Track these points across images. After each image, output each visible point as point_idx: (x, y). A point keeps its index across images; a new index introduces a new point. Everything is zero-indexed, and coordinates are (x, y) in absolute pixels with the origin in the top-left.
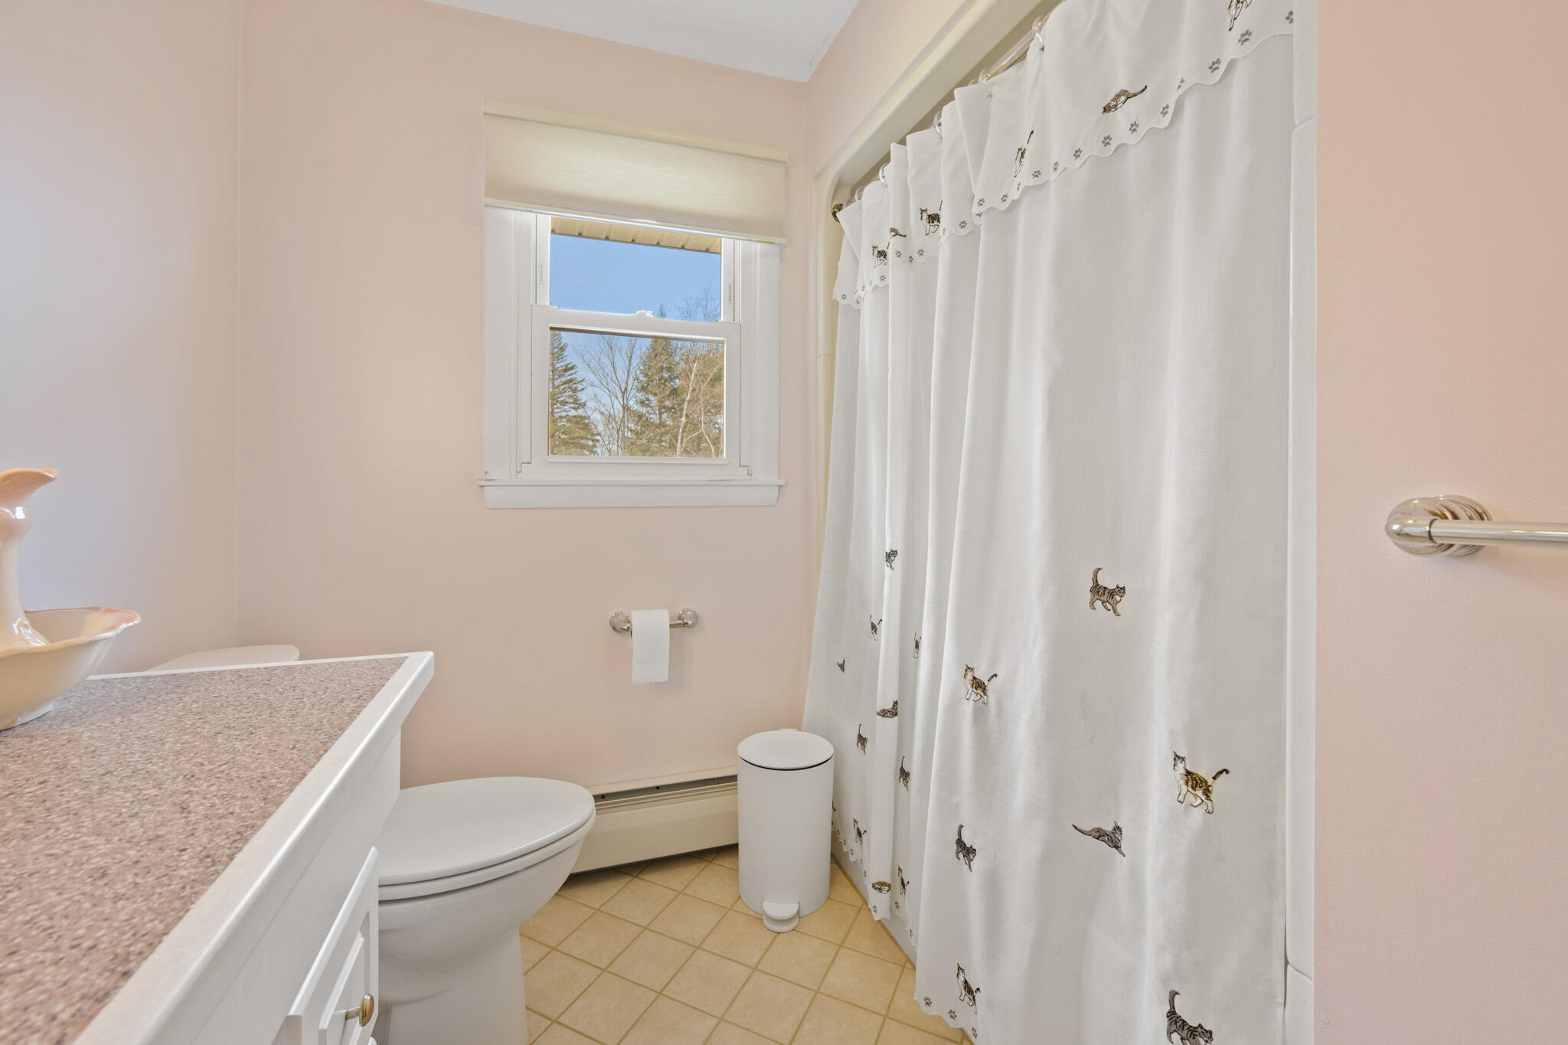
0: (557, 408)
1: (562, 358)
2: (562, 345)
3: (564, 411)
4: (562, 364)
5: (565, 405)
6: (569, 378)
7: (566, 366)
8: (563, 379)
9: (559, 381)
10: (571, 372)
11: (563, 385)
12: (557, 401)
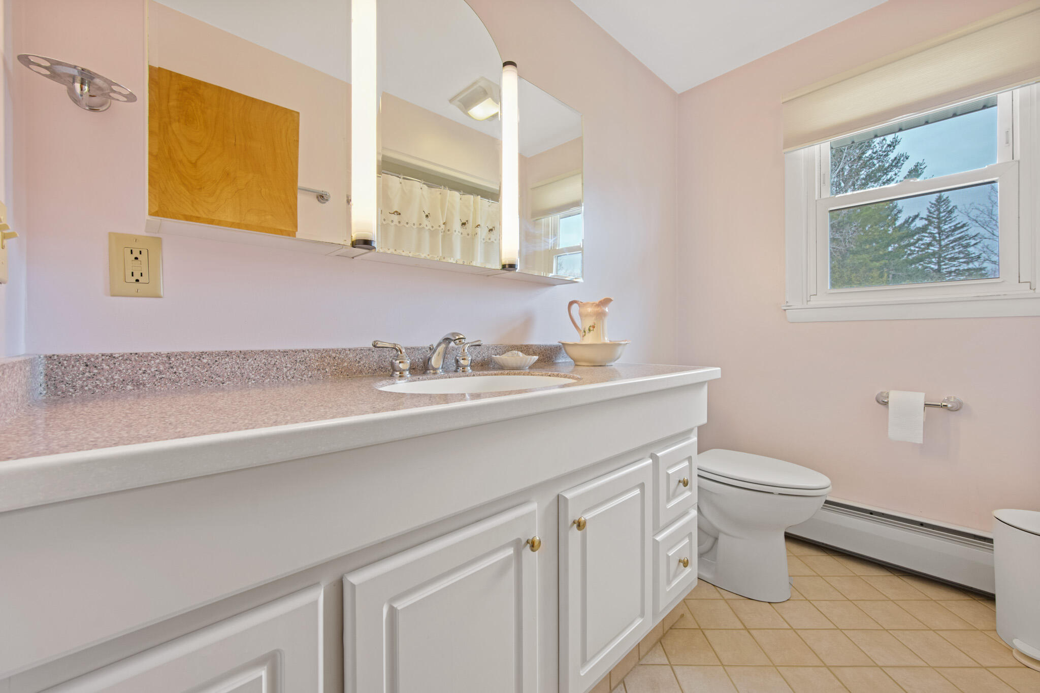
0: (945, 265)
1: (950, 220)
2: (950, 208)
3: (954, 266)
4: (950, 225)
5: (954, 261)
6: (959, 235)
7: (955, 226)
8: (951, 238)
9: (946, 241)
10: (962, 230)
11: (952, 243)
12: (946, 259)
